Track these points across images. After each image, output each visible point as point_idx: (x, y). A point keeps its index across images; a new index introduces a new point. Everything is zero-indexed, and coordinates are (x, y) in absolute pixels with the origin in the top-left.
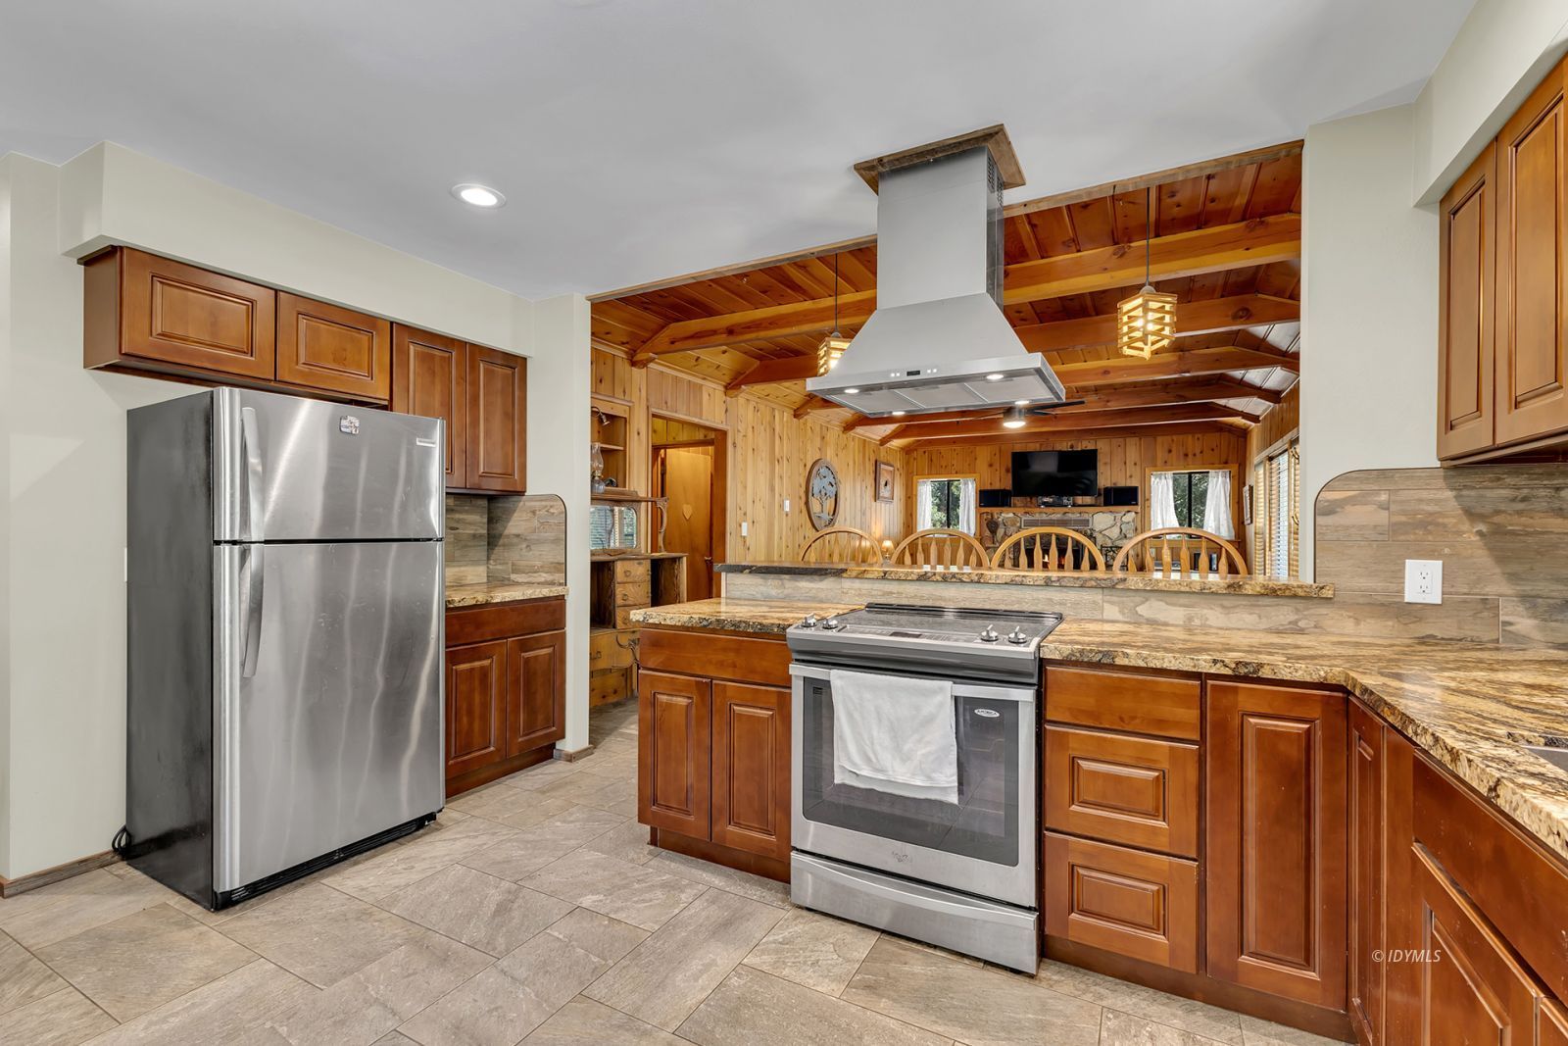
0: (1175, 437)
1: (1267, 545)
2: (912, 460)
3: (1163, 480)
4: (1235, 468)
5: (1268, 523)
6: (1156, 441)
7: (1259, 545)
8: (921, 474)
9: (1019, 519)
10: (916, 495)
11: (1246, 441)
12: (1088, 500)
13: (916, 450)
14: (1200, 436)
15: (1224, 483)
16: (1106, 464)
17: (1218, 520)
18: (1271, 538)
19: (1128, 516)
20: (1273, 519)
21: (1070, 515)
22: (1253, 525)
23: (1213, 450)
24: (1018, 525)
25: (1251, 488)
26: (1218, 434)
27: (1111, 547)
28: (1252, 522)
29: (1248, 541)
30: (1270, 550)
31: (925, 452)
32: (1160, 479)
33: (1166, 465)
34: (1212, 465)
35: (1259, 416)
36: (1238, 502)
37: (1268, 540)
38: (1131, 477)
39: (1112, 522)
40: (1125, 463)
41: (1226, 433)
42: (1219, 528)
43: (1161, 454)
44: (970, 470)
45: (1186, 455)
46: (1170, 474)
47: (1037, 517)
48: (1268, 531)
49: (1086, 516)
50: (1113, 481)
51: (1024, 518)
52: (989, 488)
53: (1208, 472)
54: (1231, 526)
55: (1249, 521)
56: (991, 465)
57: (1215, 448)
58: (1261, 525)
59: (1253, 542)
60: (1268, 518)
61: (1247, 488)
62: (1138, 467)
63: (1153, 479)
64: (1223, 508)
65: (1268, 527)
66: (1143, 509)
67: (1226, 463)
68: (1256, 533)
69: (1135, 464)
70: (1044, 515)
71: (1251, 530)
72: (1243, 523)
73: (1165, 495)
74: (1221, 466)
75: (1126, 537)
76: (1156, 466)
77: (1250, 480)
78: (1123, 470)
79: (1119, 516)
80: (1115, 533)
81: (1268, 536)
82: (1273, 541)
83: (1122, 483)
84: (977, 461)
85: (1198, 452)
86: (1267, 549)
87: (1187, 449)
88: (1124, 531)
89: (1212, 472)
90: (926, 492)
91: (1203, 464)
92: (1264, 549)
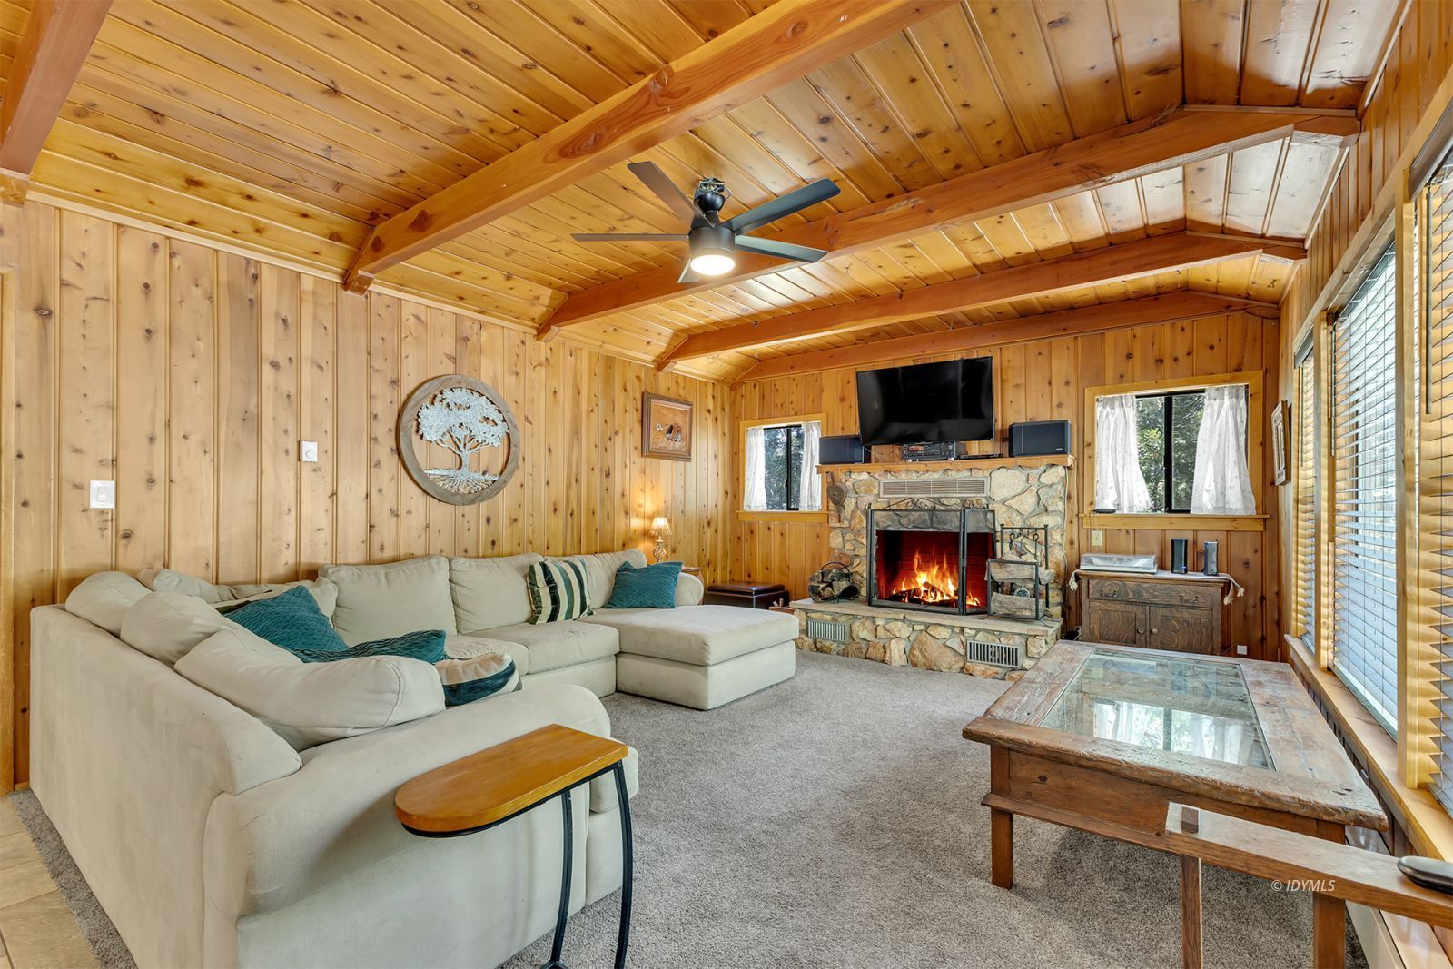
0: (1138, 330)
1: (1324, 526)
2: (739, 397)
3: (1118, 410)
4: (1255, 378)
5: (1325, 472)
6: (1103, 340)
7: (1305, 527)
8: (751, 419)
9: (876, 484)
10: (744, 450)
11: (1279, 327)
12: (988, 446)
13: (743, 382)
14: (1186, 323)
15: (1235, 409)
16: (1017, 386)
17: (1221, 477)
18: (1333, 511)
19: (1052, 474)
20: (1339, 463)
21: (954, 473)
22: (1291, 487)
23: (1212, 347)
24: (876, 491)
25: (1288, 412)
26: (1222, 317)
27: (1021, 529)
28: (1288, 478)
29: (1283, 519)
30: (1332, 539)
31: (755, 386)
32: (1113, 408)
33: (1123, 381)
34: (1210, 375)
35: (1302, 241)
36: (1263, 444)
37: (1324, 515)
38: (1060, 405)
39: (1023, 485)
40: (1050, 383)
41: (1239, 315)
42: (1224, 494)
43: (1111, 364)
44: (814, 409)
45: (1161, 361)
46: (1130, 397)
47: (903, 478)
48: (1325, 494)
49: (978, 475)
50: (1030, 416)
51: (883, 480)
52: (840, 434)
53: (1203, 391)
54: (1249, 488)
55: (1283, 478)
56: (842, 400)
57: (1215, 343)
58: (1310, 482)
59: (1293, 521)
60: (1325, 461)
61: (1278, 411)
62: (1072, 389)
63: (1099, 409)
64: (1232, 456)
65: (1324, 483)
66: (1080, 460)
67: (1238, 370)
68: (1297, 501)
69: (1067, 383)
70: (914, 474)
71: (1287, 495)
72: (1273, 483)
73: (1120, 435)
74: (1228, 376)
75: (1047, 511)
76: (1103, 384)
77: (1288, 394)
78: (1047, 396)
79: (1034, 473)
80: (1027, 504)
81: (1324, 505)
82: (1339, 518)
83: (1044, 416)
84: (824, 395)
85: (1181, 353)
86: (1324, 537)
87: (1160, 349)
88: (1043, 501)
89: (1211, 390)
90: (756, 445)
91: (1194, 374)
92: (1317, 536)
